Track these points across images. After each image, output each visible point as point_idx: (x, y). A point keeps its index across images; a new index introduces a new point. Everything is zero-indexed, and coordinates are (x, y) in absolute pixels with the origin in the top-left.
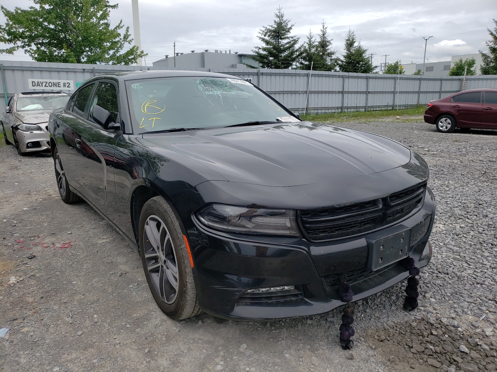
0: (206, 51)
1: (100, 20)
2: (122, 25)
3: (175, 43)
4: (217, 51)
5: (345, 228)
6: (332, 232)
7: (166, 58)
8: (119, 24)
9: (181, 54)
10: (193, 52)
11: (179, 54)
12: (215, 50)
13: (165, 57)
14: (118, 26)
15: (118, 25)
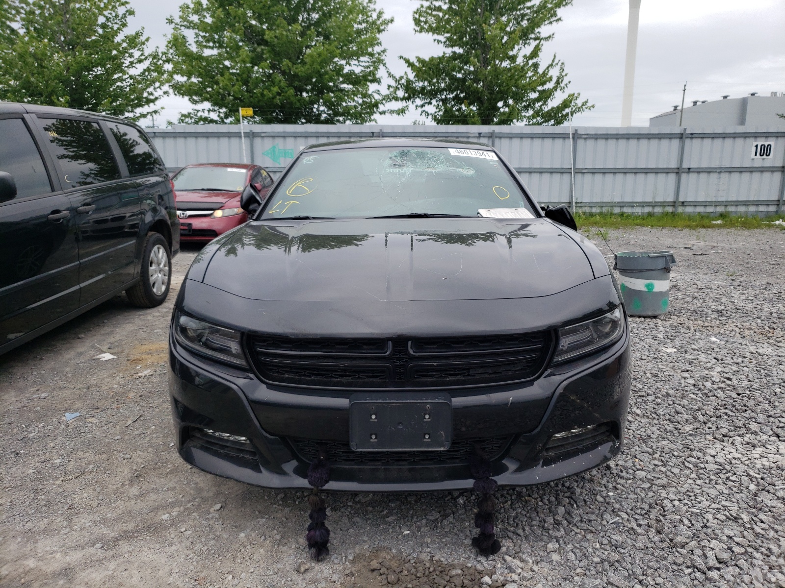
0: (753, 94)
1: (529, 60)
2: (556, 61)
3: (685, 85)
4: (776, 93)
5: (329, 374)
6: (305, 375)
7: (675, 110)
8: (553, 61)
9: (703, 102)
10: (725, 97)
11: (698, 103)
12: (772, 93)
13: (673, 109)
14: (551, 65)
15: (550, 62)
